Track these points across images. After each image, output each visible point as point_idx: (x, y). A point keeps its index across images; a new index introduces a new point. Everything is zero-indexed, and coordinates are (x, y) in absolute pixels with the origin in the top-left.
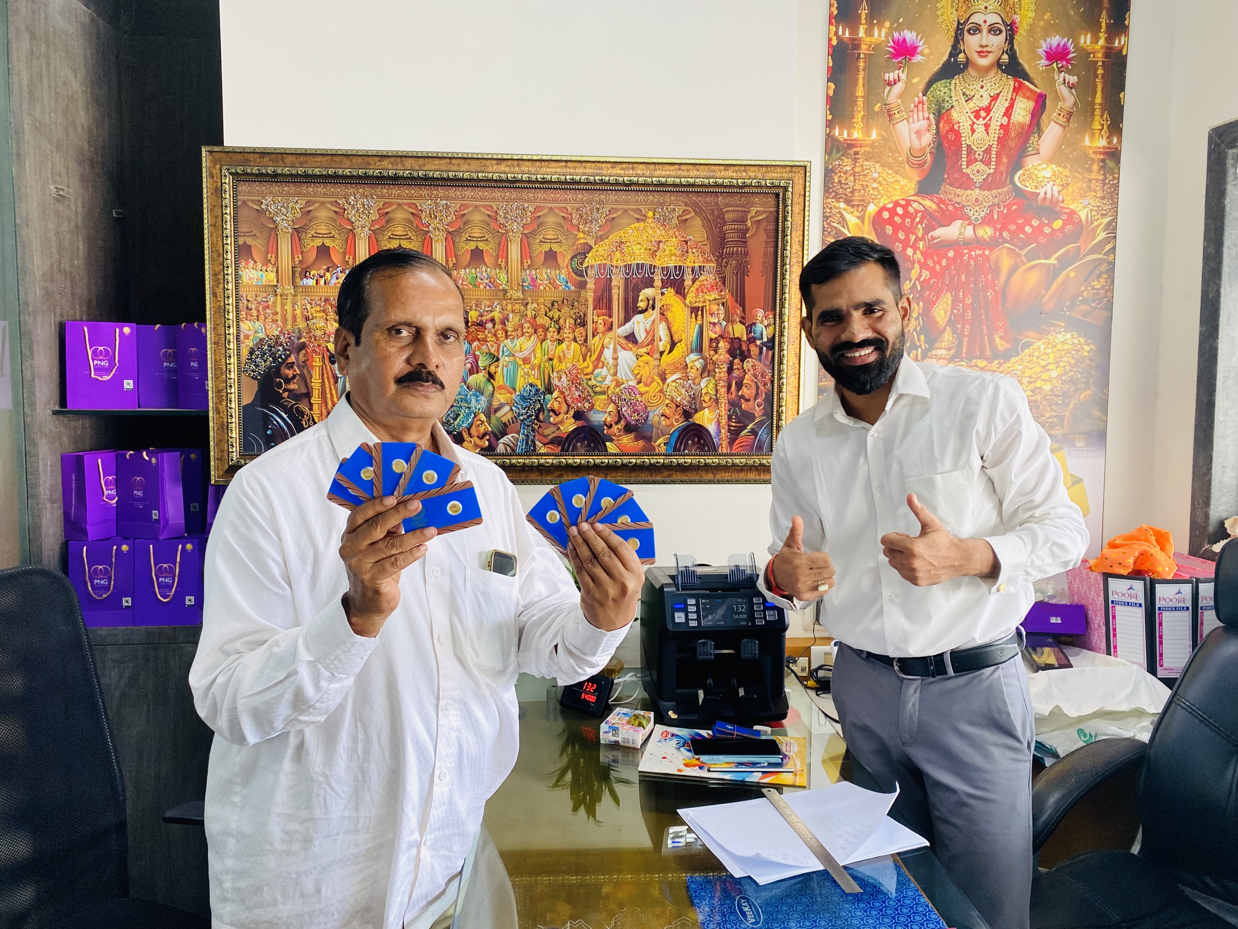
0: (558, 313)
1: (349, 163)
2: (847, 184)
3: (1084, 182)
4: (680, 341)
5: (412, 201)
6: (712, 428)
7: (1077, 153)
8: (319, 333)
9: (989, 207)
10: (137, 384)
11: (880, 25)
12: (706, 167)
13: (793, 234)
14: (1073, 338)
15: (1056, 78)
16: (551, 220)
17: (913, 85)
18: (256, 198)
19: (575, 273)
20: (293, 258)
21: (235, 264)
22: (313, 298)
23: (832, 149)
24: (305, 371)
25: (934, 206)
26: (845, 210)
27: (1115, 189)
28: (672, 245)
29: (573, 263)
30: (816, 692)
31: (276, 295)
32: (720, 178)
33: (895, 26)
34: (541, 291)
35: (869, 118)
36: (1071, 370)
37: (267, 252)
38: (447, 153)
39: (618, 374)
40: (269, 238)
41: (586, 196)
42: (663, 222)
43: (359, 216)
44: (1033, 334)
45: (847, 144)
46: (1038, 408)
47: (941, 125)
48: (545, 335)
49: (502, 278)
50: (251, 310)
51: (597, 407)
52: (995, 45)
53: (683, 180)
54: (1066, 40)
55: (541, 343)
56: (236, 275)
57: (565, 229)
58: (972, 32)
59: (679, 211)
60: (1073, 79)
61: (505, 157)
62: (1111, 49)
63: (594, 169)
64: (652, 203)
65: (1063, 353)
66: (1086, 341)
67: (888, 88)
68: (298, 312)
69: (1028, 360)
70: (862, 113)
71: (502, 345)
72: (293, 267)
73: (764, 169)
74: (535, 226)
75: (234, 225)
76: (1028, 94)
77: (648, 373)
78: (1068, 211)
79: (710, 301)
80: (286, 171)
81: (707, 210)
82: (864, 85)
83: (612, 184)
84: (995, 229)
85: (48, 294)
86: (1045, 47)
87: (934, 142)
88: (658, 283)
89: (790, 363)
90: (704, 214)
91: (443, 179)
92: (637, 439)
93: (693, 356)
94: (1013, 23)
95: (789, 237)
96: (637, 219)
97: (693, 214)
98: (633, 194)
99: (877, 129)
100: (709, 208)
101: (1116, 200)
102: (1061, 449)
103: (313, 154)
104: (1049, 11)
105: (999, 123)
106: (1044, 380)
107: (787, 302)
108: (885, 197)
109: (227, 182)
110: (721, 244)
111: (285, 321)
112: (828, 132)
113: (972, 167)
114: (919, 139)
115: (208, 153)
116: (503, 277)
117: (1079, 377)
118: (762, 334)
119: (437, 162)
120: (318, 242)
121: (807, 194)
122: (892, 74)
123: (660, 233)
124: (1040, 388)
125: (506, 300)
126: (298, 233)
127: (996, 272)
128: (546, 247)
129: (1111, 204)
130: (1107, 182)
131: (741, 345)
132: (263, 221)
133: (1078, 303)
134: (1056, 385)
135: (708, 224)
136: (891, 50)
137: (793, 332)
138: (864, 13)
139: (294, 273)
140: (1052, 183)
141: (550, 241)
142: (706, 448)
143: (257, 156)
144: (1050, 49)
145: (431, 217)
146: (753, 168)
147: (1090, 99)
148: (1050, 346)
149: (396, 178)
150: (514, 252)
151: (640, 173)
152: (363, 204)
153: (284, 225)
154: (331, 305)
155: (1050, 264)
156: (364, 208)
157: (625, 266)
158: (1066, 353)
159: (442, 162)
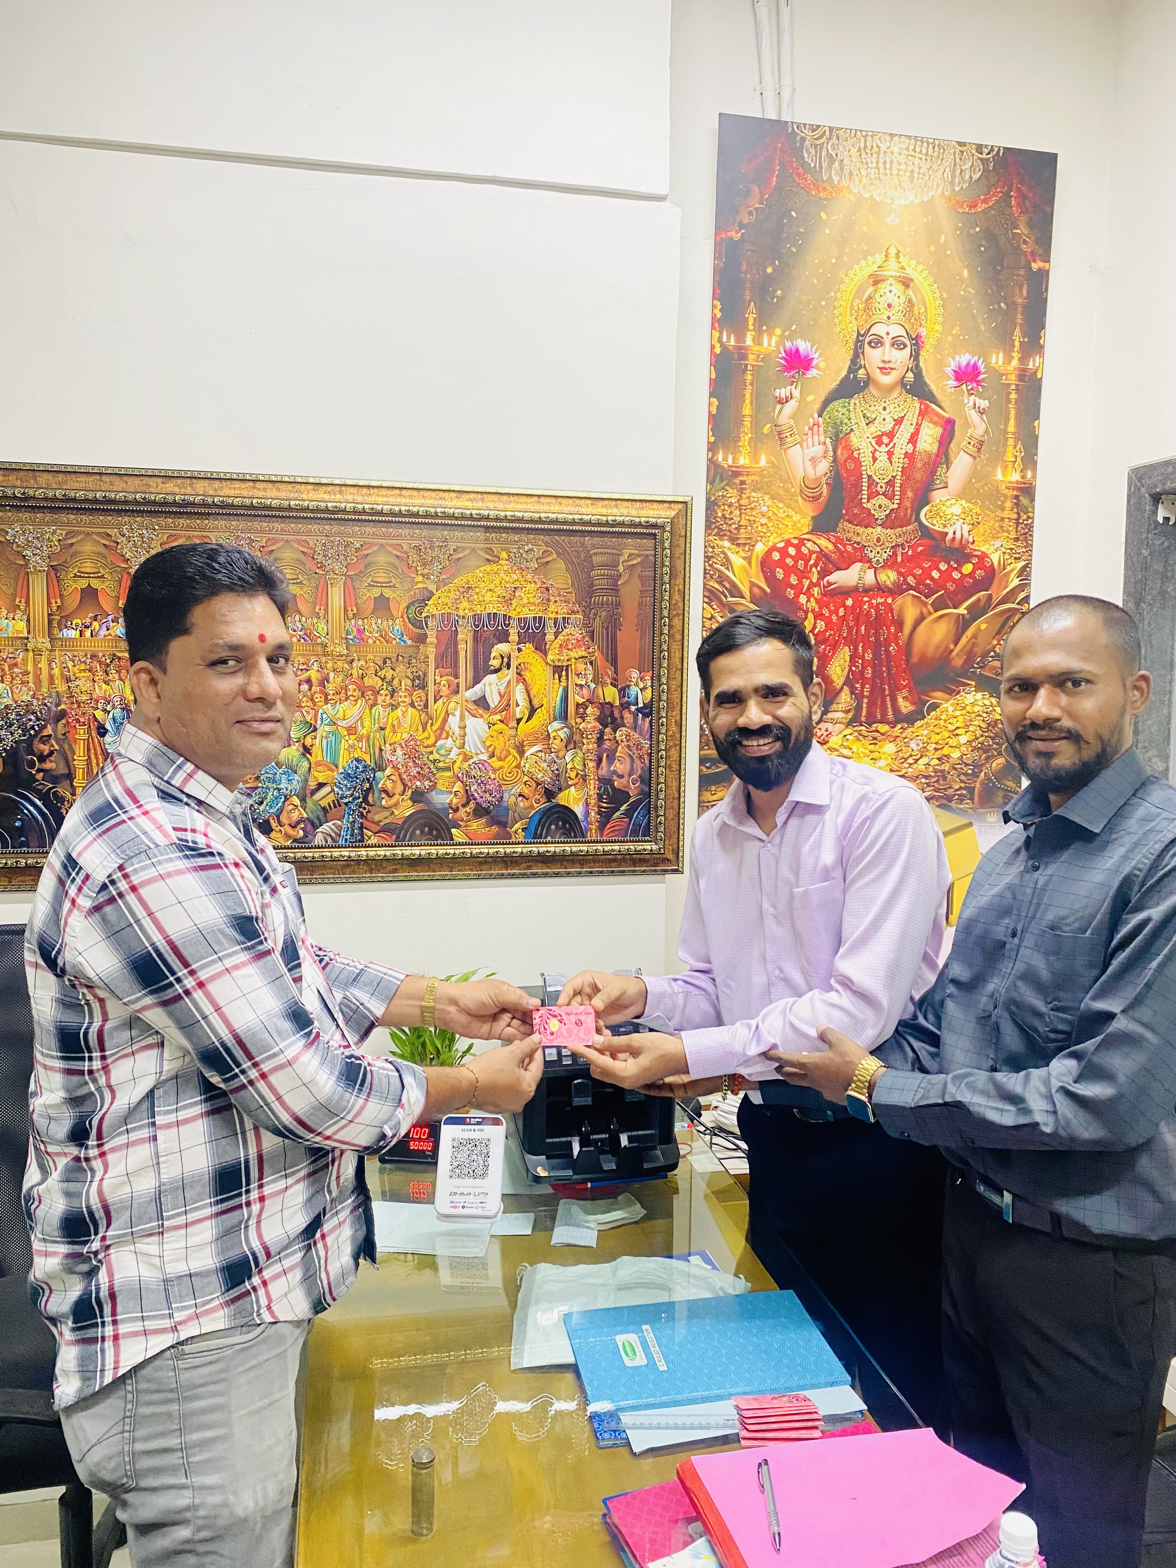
0: (391, 672)
1: (122, 484)
2: (732, 519)
3: (996, 521)
5: (206, 534)
6: (579, 810)
7: (989, 488)
8: (84, 697)
11: (770, 332)
12: (571, 501)
13: (673, 581)
14: (983, 698)
16: (382, 559)
19: (412, 625)
20: (49, 603)
22: (76, 653)
23: (715, 477)
24: (66, 746)
25: (831, 547)
26: (729, 549)
27: (1029, 530)
28: (530, 590)
29: (409, 611)
31: (27, 650)
32: (586, 515)
33: (787, 333)
34: (370, 645)
35: (758, 439)
36: (982, 736)
38: (251, 475)
39: (466, 746)
40: (18, 577)
41: (425, 533)
42: (518, 563)
43: (137, 551)
44: (939, 694)
45: (732, 471)
46: (945, 779)
47: (839, 451)
49: (320, 629)
51: (439, 786)
53: (542, 515)
54: (976, 358)
55: (371, 709)
57: (400, 571)
59: (538, 551)
60: (984, 404)
61: (324, 481)
62: (1025, 370)
63: (435, 499)
64: (506, 542)
65: (973, 716)
67: (779, 407)
68: (56, 672)
69: (935, 724)
70: (750, 435)
71: (321, 711)
72: (49, 615)
73: (638, 504)
74: (362, 567)
79: (575, 659)
80: (39, 493)
81: (573, 552)
82: (751, 403)
83: (457, 518)
84: (900, 574)
86: (953, 365)
88: (514, 637)
89: (670, 733)
90: (569, 558)
91: (245, 507)
93: (556, 725)
94: (918, 337)
95: (668, 585)
96: (488, 560)
97: (555, 556)
98: (483, 530)
99: (766, 455)
100: (574, 550)
101: (1030, 543)
102: (970, 824)
103: (75, 472)
104: (958, 325)
105: (903, 451)
106: (952, 747)
107: (666, 661)
110: (588, 593)
111: (38, 681)
112: (710, 456)
113: (873, 501)
114: (815, 467)
116: (322, 628)
117: (990, 743)
118: (637, 698)
119: (237, 485)
120: (83, 583)
121: (689, 535)
122: (783, 390)
123: (515, 577)
124: (947, 756)
125: (325, 656)
126: (55, 571)
128: (376, 592)
130: (1021, 521)
131: (612, 712)
132: (8, 554)
133: (989, 659)
134: (966, 753)
135: (573, 569)
136: (783, 362)
137: (673, 696)
138: (751, 318)
139: (50, 622)
141: (382, 585)
144: (959, 367)
146: (626, 504)
147: (1002, 427)
148: (958, 708)
149: (186, 504)
150: (336, 597)
151: (491, 505)
152: (141, 536)
153: (38, 562)
154: (100, 662)
155: (959, 615)
156: (143, 542)
157: (474, 616)
158: (977, 716)
159: (243, 485)
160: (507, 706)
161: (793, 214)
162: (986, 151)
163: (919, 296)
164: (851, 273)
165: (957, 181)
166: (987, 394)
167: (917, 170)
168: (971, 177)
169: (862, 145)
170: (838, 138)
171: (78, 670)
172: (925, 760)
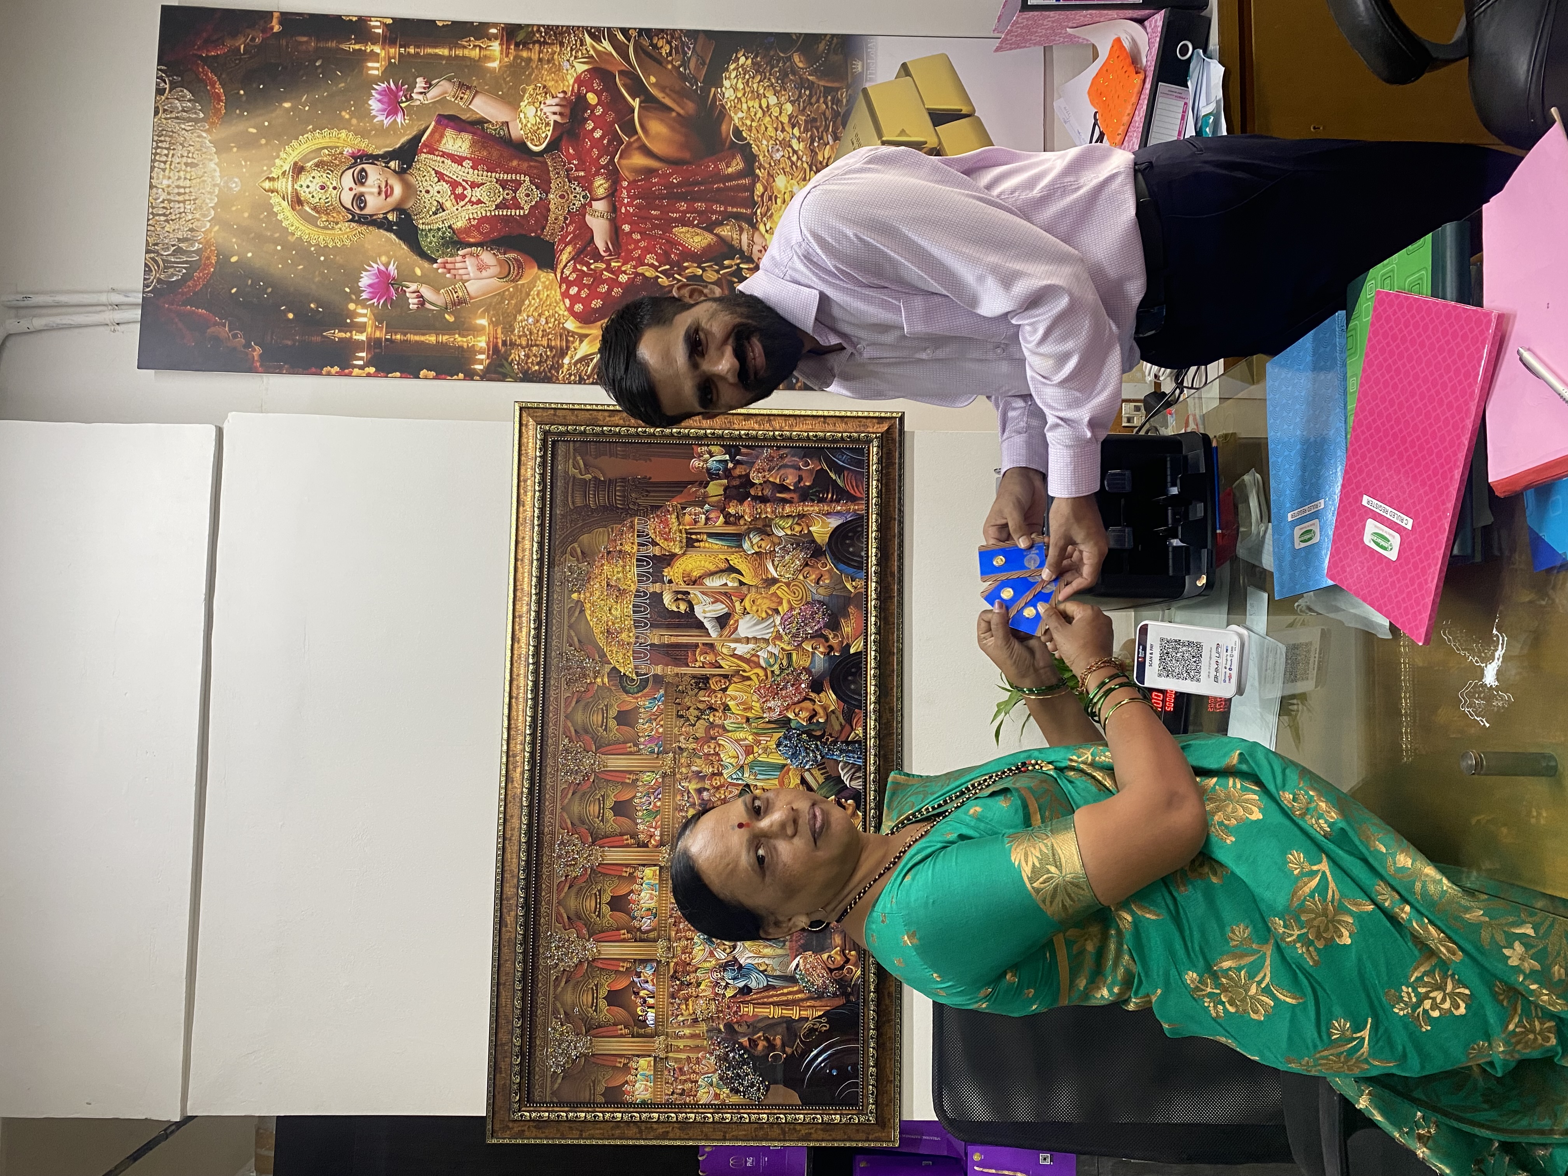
0: (691, 710)
1: (509, 964)
2: (541, 355)
3: (542, 68)
4: (728, 561)
5: (556, 887)
6: (834, 523)
7: (508, 76)
8: (713, 1007)
9: (570, 182)
11: (353, 314)
12: (520, 528)
13: (601, 423)
14: (729, 78)
15: (418, 103)
16: (579, 717)
17: (424, 275)
18: (549, 1079)
19: (644, 689)
20: (622, 1036)
21: (628, 1107)
22: (670, 1013)
23: (498, 373)
24: (760, 1025)
25: (569, 249)
26: (572, 357)
27: (552, 29)
28: (610, 570)
29: (632, 691)
31: (666, 1058)
32: (534, 512)
33: (354, 297)
34: (664, 730)
35: (462, 327)
36: (769, 79)
37: (615, 1068)
38: (498, 843)
39: (767, 637)
40: (597, 1064)
41: (554, 675)
42: (583, 581)
43: (572, 953)
44: (724, 127)
45: (493, 354)
46: (814, 120)
47: (471, 240)
48: (718, 726)
49: (648, 779)
50: (683, 1090)
51: (807, 665)
52: (379, 177)
53: (535, 557)
54: (373, 92)
55: (729, 731)
56: (641, 1108)
57: (591, 700)
58: (362, 205)
59: (571, 562)
60: (420, 82)
61: (504, 772)
62: (385, 37)
63: (520, 664)
64: (562, 593)
65: (748, 89)
66: (734, 62)
67: (428, 306)
68: (687, 1031)
69: (755, 132)
70: (457, 336)
71: (729, 780)
72: (633, 1037)
73: (523, 458)
74: (587, 737)
75: (580, 1107)
76: (437, 136)
77: (765, 601)
78: (576, 86)
79: (679, 525)
80: (517, 1041)
81: (571, 527)
82: (424, 334)
83: (539, 643)
84: (597, 173)
86: (381, 118)
87: (492, 249)
88: (657, 587)
89: (756, 426)
90: (577, 530)
91: (529, 850)
92: (846, 615)
93: (746, 545)
94: (354, 157)
95: (605, 428)
96: (580, 612)
97: (576, 545)
98: (550, 617)
99: (476, 319)
100: (568, 525)
101: (564, 29)
102: (865, 91)
103: (497, 1007)
104: (340, 112)
105: (471, 171)
106: (781, 113)
109: (528, 1114)
110: (612, 511)
111: (697, 1049)
112: (478, 378)
114: (489, 267)
115: (494, 1136)
116: (646, 777)
117: (777, 69)
119: (508, 856)
120: (603, 1004)
121: (553, 406)
123: (597, 585)
124: (790, 117)
125: (675, 775)
126: (591, 1028)
127: (649, 172)
128: (612, 724)
131: (734, 487)
132: (575, 1072)
133: (687, 71)
134: (787, 97)
135: (588, 528)
136: (382, 302)
138: (339, 335)
139: (639, 1036)
140: (542, 106)
141: (605, 718)
142: (859, 529)
143: (498, 1076)
144: (384, 110)
145: (574, 865)
146: (522, 471)
147: (444, 62)
148: (739, 106)
149: (526, 905)
150: (616, 763)
151: (525, 609)
152: (558, 948)
153: (581, 1046)
154: (680, 990)
155: (640, 106)
156: (563, 946)
157: (636, 627)
158: (748, 85)
159: (508, 850)
160: (726, 595)
161: (234, 291)
162: (162, 84)
163: (312, 155)
164: (291, 229)
165: (194, 116)
166: (411, 80)
167: (184, 160)
168: (189, 101)
169: (163, 218)
170: (156, 244)
171: (686, 1012)
172: (794, 143)
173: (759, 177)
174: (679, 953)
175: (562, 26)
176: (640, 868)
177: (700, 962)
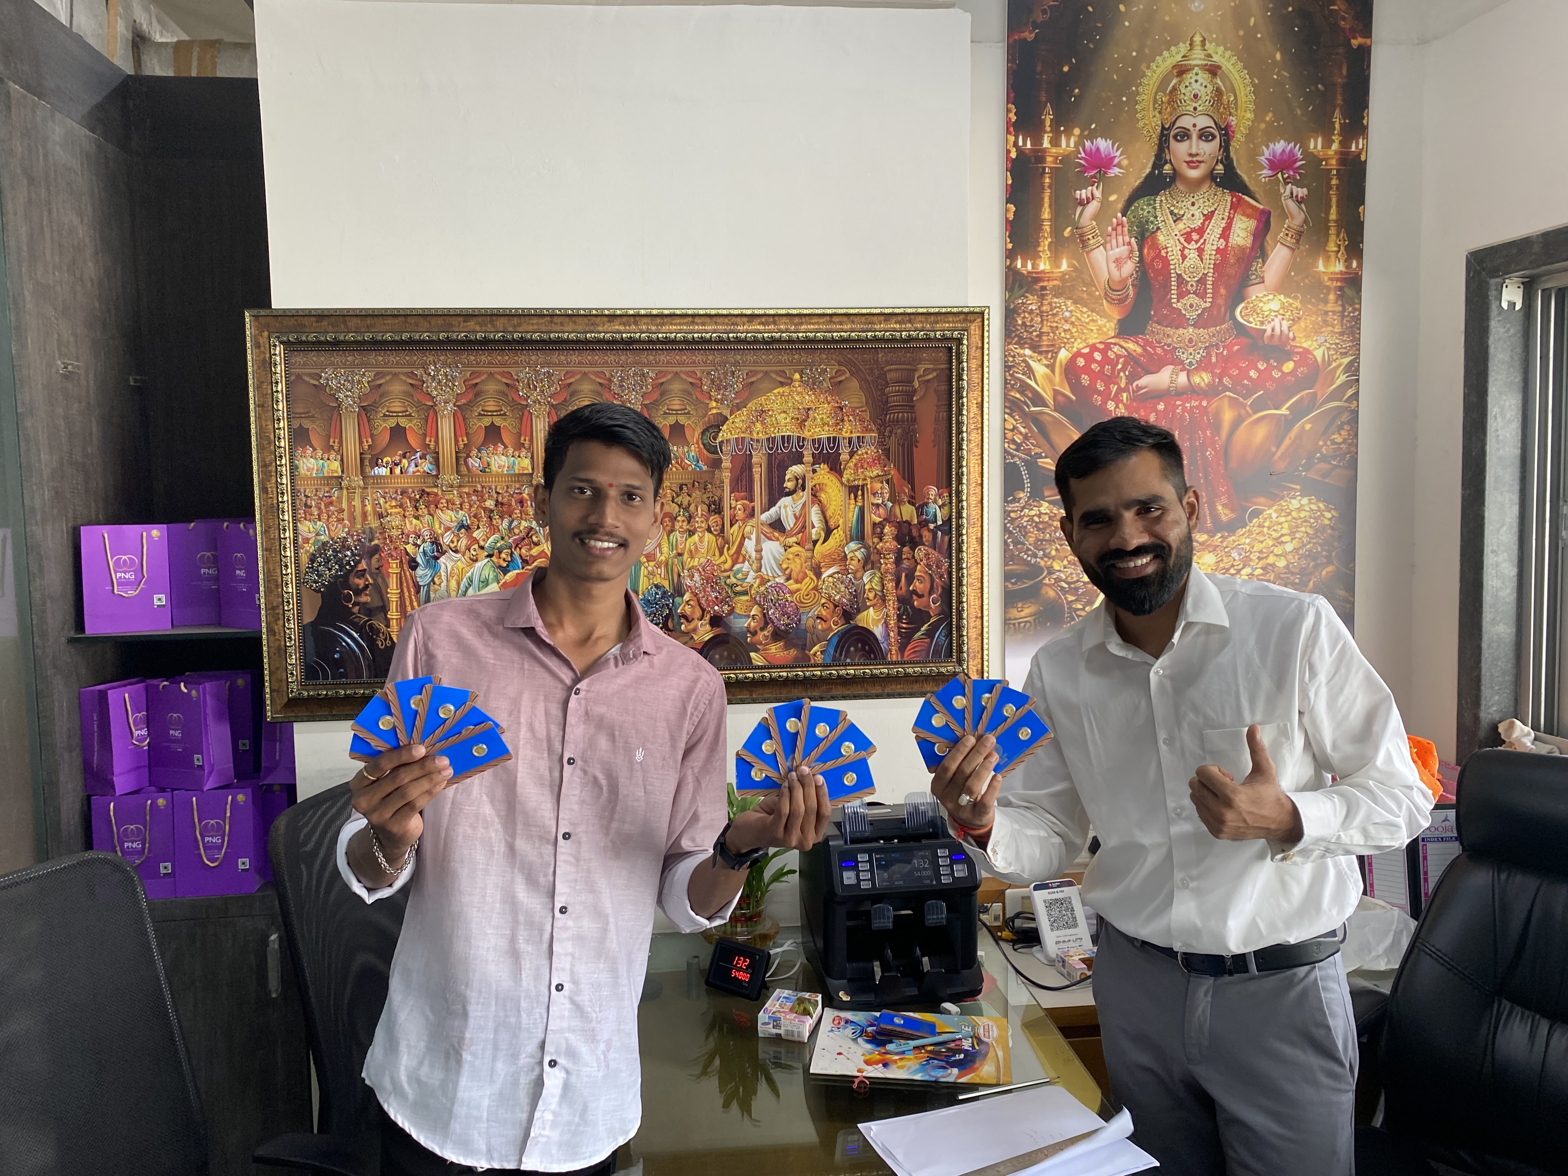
0: (688, 498)
1: (427, 325)
2: (1033, 326)
3: (1318, 315)
5: (506, 370)
6: (878, 631)
7: (1309, 281)
8: (395, 533)
9: (1206, 348)
10: (171, 599)
11: (1069, 133)
12: (863, 319)
13: (970, 395)
14: (1310, 503)
15: (1282, 191)
16: (676, 387)
18: (313, 371)
19: (708, 450)
20: (361, 443)
21: (290, 452)
22: (387, 490)
23: (1013, 285)
24: (380, 580)
25: (1139, 350)
26: (1031, 357)
27: (1356, 323)
28: (824, 411)
29: (705, 437)
30: (1013, 946)
31: (341, 488)
32: (880, 331)
33: (1086, 133)
35: (1058, 245)
36: (1310, 543)
37: (329, 437)
38: (548, 309)
39: (763, 570)
40: (331, 419)
41: (718, 358)
42: (812, 385)
43: (441, 390)
44: (1262, 500)
45: (1032, 278)
47: (1146, 251)
48: (673, 526)
51: (738, 611)
52: (1207, 153)
53: (835, 334)
54: (1292, 144)
55: (668, 536)
56: (290, 466)
57: (694, 397)
58: (1179, 138)
59: (831, 371)
60: (1302, 192)
61: (618, 312)
62: (1348, 153)
63: (727, 324)
64: (799, 363)
65: (1299, 521)
66: (1326, 507)
67: (1079, 209)
68: (369, 508)
69: (1257, 531)
70: (1050, 240)
72: (361, 454)
73: (932, 318)
74: (656, 396)
75: (287, 405)
76: (1249, 211)
77: (799, 567)
78: (1301, 350)
79: (871, 478)
80: (350, 337)
81: (866, 369)
82: (1050, 207)
83: (749, 343)
84: (1213, 375)
85: (57, 494)
86: (1267, 154)
87: (1137, 272)
89: (971, 550)
90: (862, 376)
91: (543, 341)
92: (787, 647)
93: (853, 545)
95: (965, 399)
96: (781, 382)
97: (848, 375)
98: (775, 353)
99: (1067, 258)
100: (867, 367)
101: (1357, 336)
103: (382, 315)
104: (1272, 111)
105: (1215, 247)
106: (1277, 555)
107: (965, 477)
108: (1079, 341)
109: (277, 352)
110: (883, 410)
111: (352, 518)
112: (1008, 263)
113: (1184, 301)
114: (1119, 269)
115: (252, 318)
117: (1319, 549)
118: (935, 515)
119: (535, 320)
120: (392, 422)
121: (986, 346)
122: (1084, 191)
123: (809, 399)
124: (1273, 565)
126: (367, 411)
127: (1216, 427)
128: (671, 420)
129: (1352, 341)
130: (1346, 314)
131: (910, 531)
132: (323, 398)
133: (1316, 461)
134: (1292, 561)
135: (866, 386)
136: (1082, 162)
137: (974, 513)
138: (1048, 119)
139: (362, 460)
140: (1280, 317)
141: (676, 413)
142: (872, 656)
143: (313, 319)
144: (1274, 156)
145: (529, 387)
146: (920, 318)
147: (1323, 215)
148: (1283, 514)
149: (485, 342)
151: (782, 327)
152: (446, 375)
153: (349, 403)
154: (410, 498)
155: (1281, 415)
156: (447, 379)
157: (768, 439)
158: (1304, 522)
159: (541, 321)
160: (803, 526)
161: (1090, 9)
163: (1228, 84)
164: (1153, 65)
171: (389, 506)
172: (1247, 571)
173: (1214, 536)
174: (447, 497)
175: (1359, 333)
176: (529, 454)
177: (439, 518)
